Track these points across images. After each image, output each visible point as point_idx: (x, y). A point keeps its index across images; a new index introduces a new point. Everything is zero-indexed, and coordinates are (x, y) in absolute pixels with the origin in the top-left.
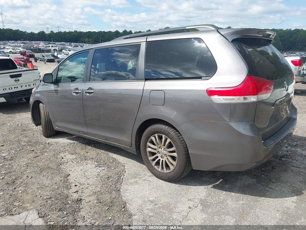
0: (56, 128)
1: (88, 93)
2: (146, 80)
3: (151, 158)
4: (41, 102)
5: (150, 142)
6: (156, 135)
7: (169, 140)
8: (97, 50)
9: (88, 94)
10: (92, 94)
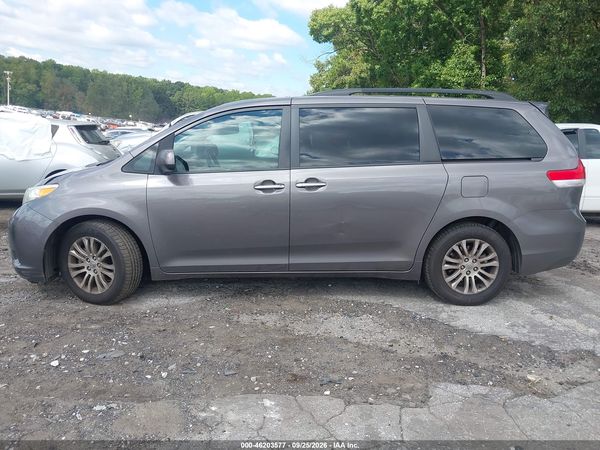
1: (307, 188)
2: (443, 161)
5: (450, 256)
10: (320, 190)
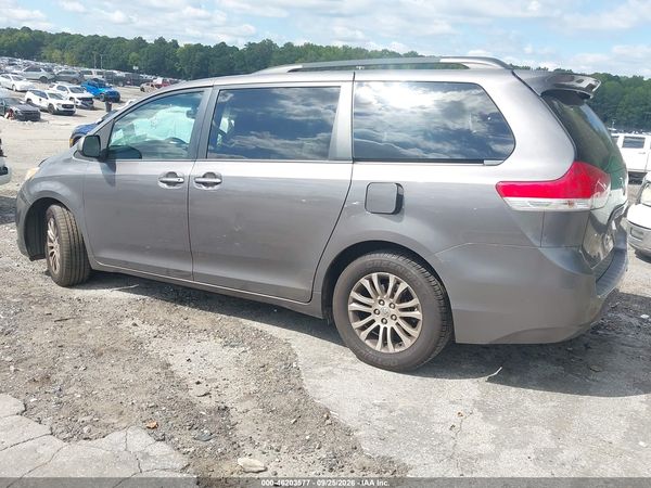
0: (97, 265)
1: (205, 184)
2: (355, 160)
3: (357, 324)
4: (58, 203)
5: (357, 291)
6: (375, 276)
7: (403, 286)
8: (224, 91)
9: (204, 188)
10: (216, 187)
